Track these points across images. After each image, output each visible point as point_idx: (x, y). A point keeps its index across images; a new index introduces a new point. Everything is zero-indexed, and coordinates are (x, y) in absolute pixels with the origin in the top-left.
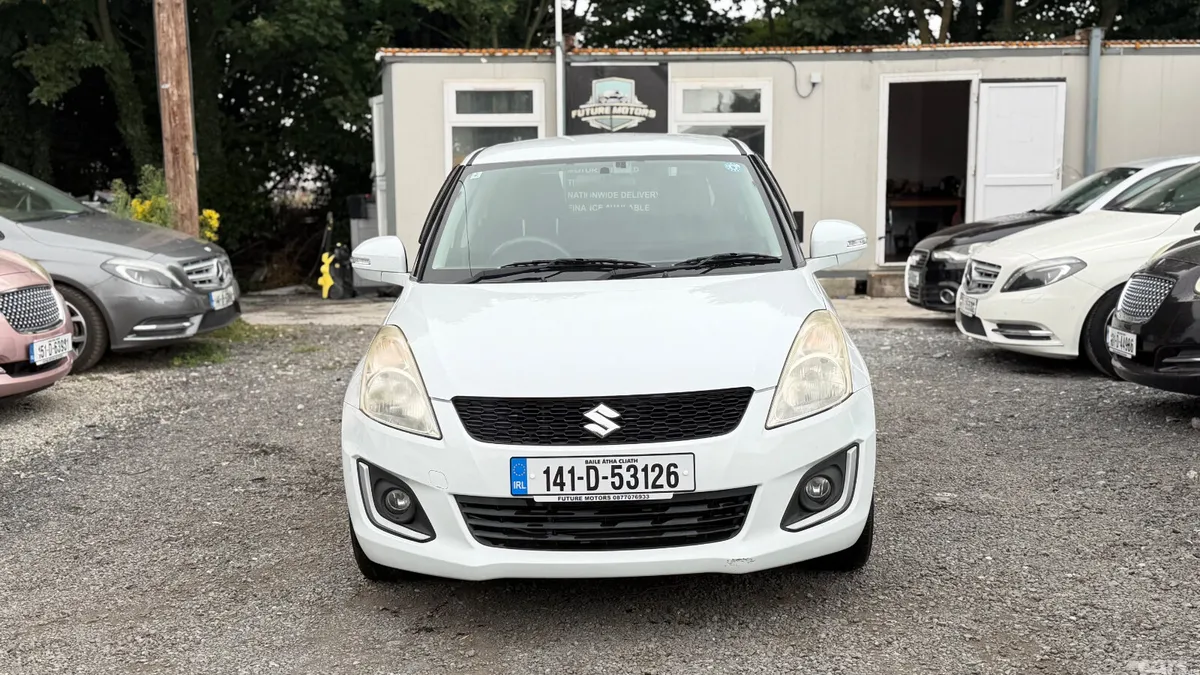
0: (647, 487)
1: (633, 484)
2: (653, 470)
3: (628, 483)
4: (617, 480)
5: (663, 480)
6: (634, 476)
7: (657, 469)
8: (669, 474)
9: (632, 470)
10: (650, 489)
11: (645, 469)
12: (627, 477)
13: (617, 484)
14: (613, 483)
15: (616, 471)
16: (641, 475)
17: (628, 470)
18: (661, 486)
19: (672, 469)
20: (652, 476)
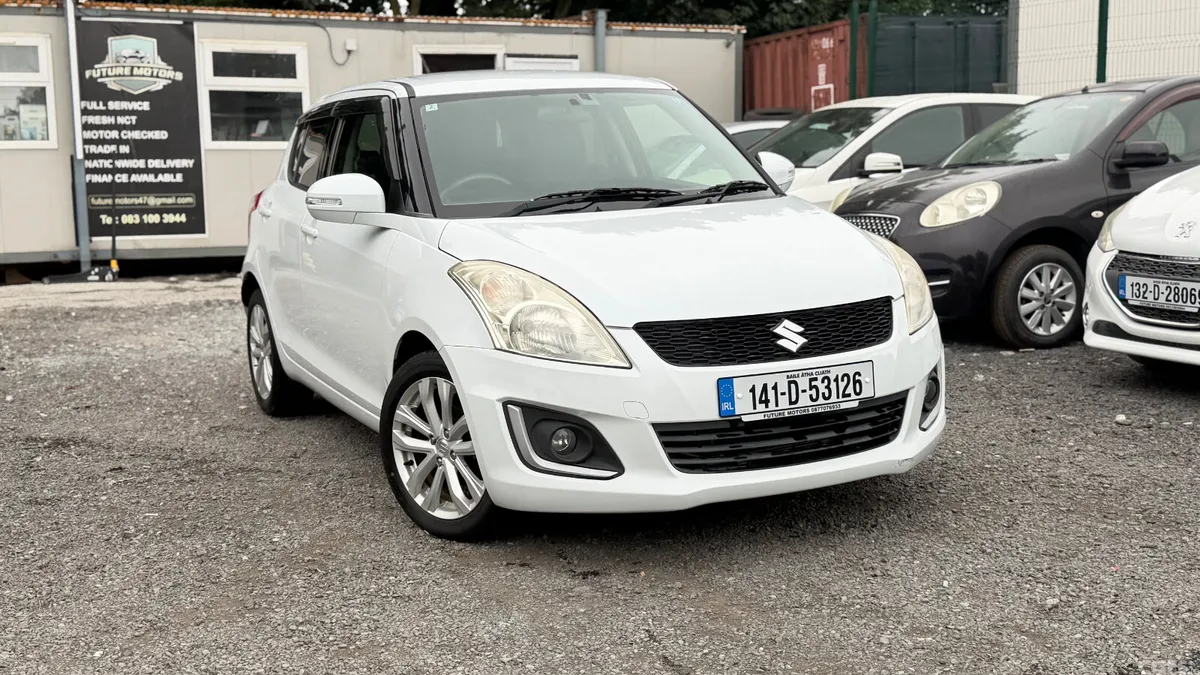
0: (838, 397)
1: (827, 395)
2: (842, 380)
3: (823, 394)
4: (814, 392)
5: (850, 390)
6: (828, 387)
7: (846, 378)
8: (855, 382)
9: (826, 381)
10: (841, 399)
11: (836, 380)
12: (822, 388)
13: (814, 397)
14: (811, 396)
15: (813, 383)
16: (833, 386)
17: (823, 382)
18: (849, 395)
19: (857, 377)
20: (842, 385)
